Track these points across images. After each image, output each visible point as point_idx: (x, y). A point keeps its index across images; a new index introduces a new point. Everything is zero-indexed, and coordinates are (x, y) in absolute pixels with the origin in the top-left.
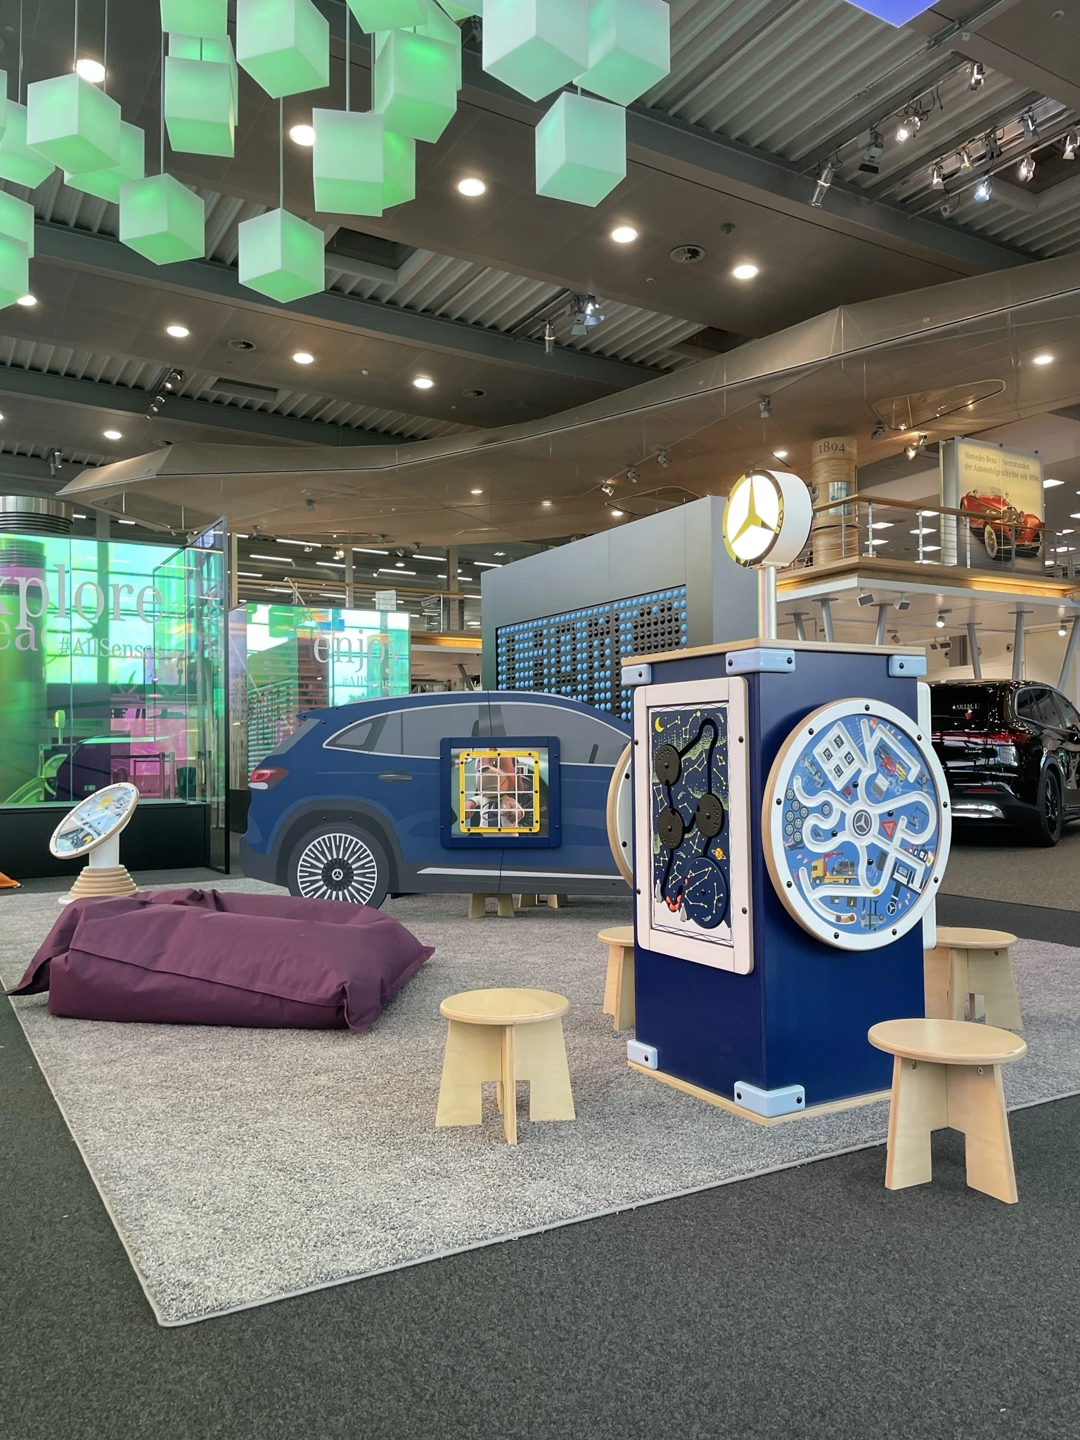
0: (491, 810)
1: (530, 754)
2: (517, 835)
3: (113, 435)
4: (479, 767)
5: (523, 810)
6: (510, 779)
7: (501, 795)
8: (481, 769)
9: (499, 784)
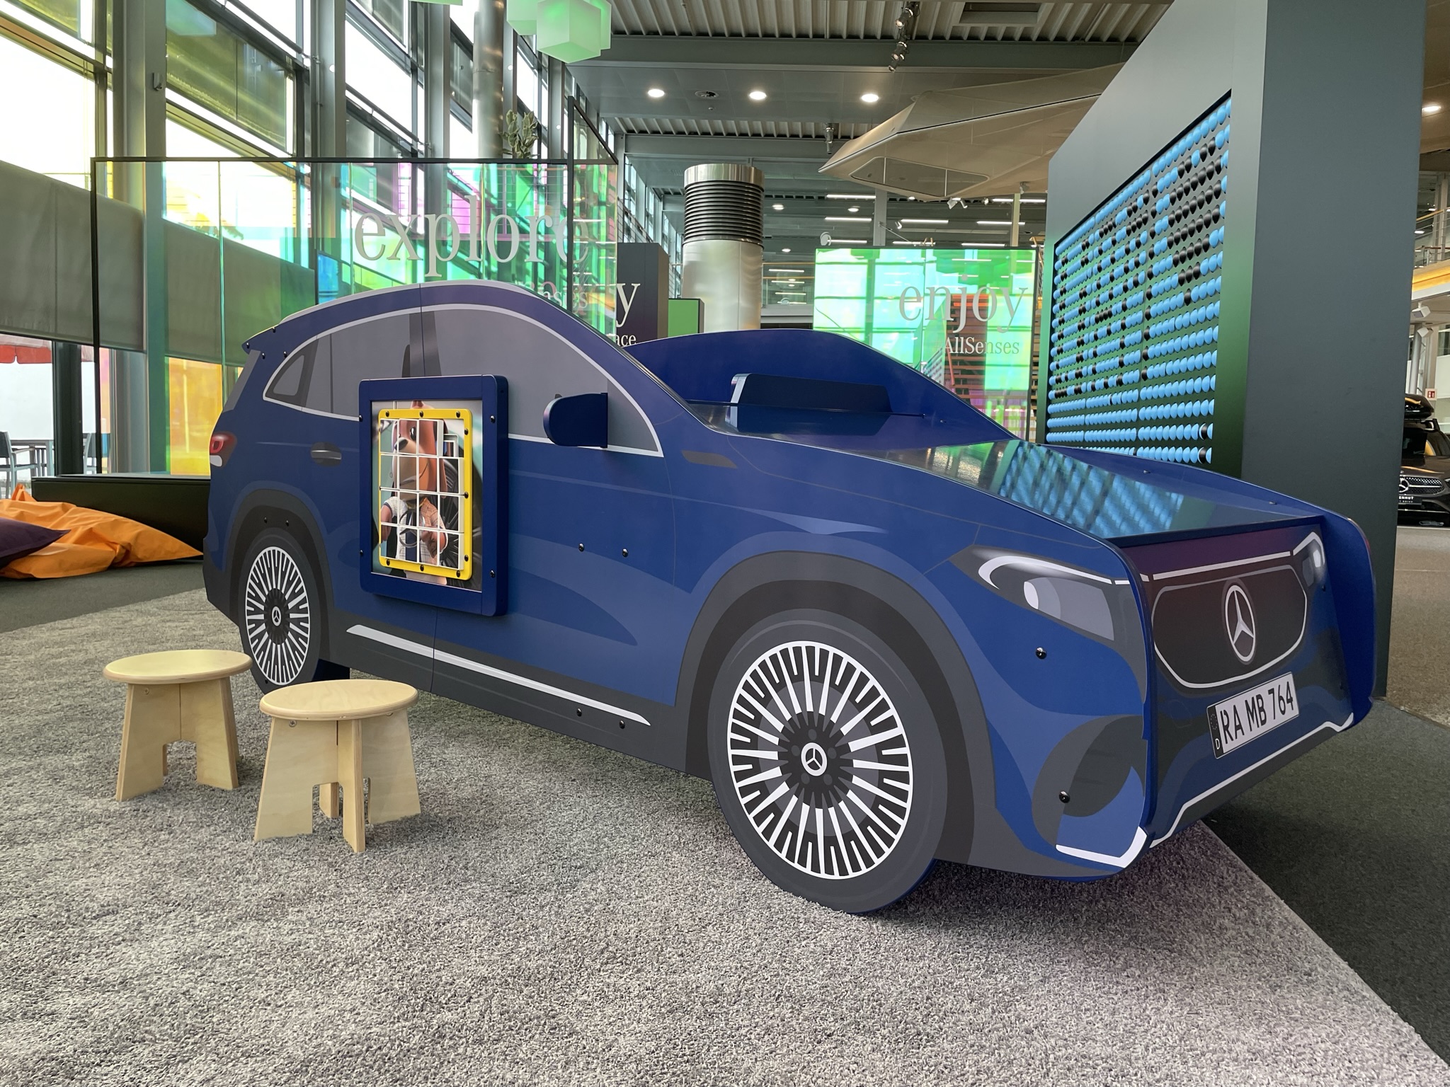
0: (409, 527)
1: (458, 415)
2: (444, 583)
3: (870, 98)
4: (395, 440)
5: (447, 532)
6: (430, 463)
7: (422, 498)
8: (397, 443)
9: (418, 475)
